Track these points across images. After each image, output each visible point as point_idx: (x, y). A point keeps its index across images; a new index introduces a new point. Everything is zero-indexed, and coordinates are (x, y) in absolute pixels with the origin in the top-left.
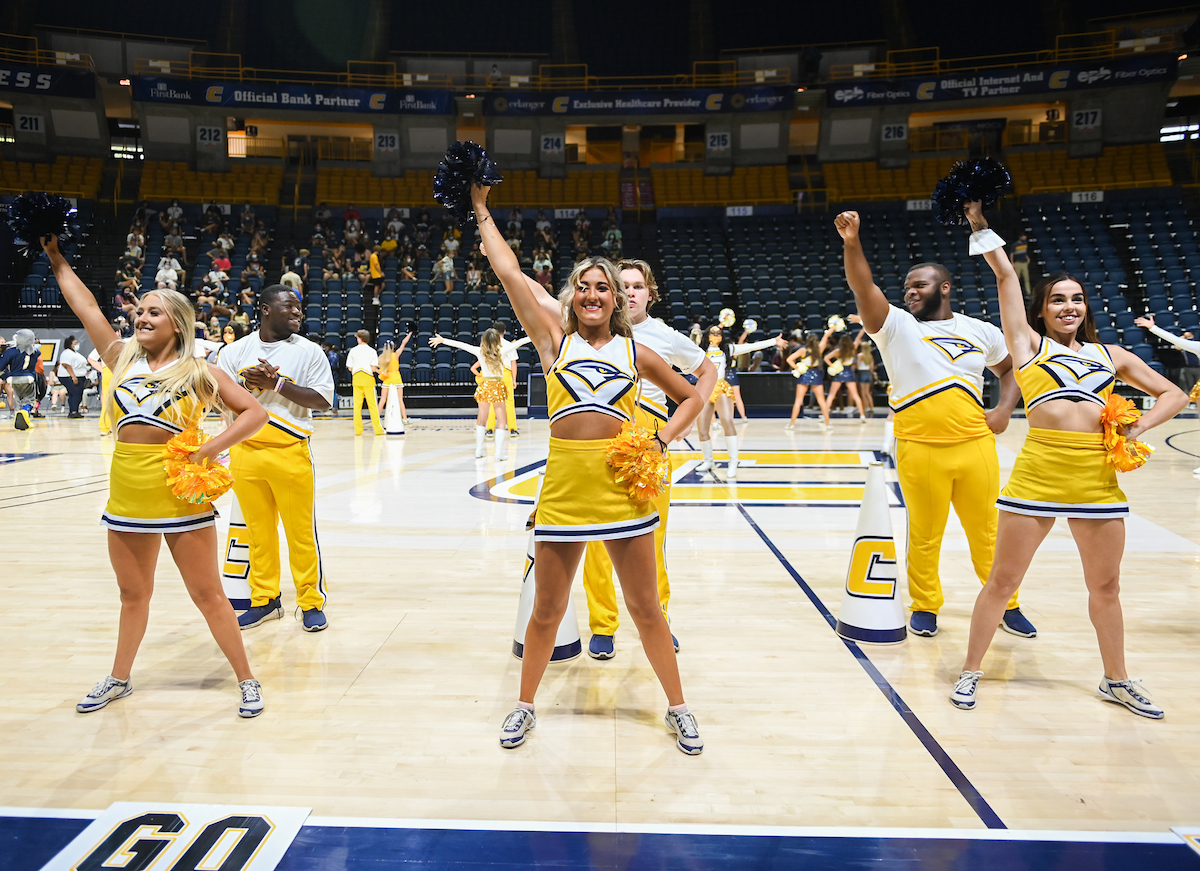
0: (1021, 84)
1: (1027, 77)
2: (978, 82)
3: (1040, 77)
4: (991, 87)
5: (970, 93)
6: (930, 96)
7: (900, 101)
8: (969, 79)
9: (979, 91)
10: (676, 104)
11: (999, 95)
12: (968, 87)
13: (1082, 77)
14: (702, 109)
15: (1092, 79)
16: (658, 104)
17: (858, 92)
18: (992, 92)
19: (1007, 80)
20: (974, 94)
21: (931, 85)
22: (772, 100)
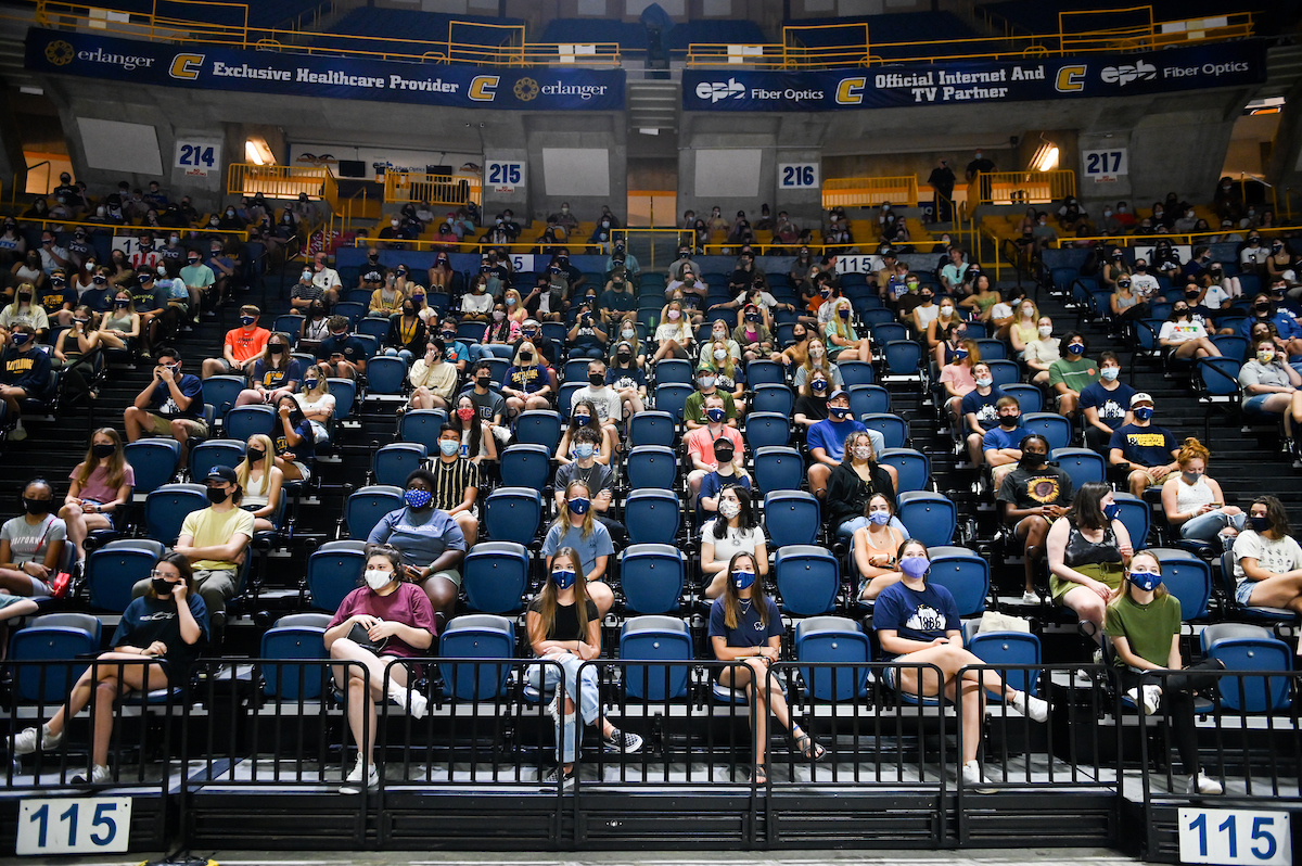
0: (1008, 83)
1: (1017, 73)
2: (936, 79)
3: (1040, 74)
4: (957, 87)
5: (924, 96)
6: (858, 99)
7: (807, 106)
8: (922, 73)
9: (940, 93)
10: (413, 85)
11: (972, 100)
12: (922, 87)
13: (1108, 74)
14: (460, 100)
15: (1124, 80)
16: (380, 83)
17: (735, 86)
18: (960, 95)
19: (984, 77)
20: (931, 97)
21: (860, 83)
22: (585, 91)
